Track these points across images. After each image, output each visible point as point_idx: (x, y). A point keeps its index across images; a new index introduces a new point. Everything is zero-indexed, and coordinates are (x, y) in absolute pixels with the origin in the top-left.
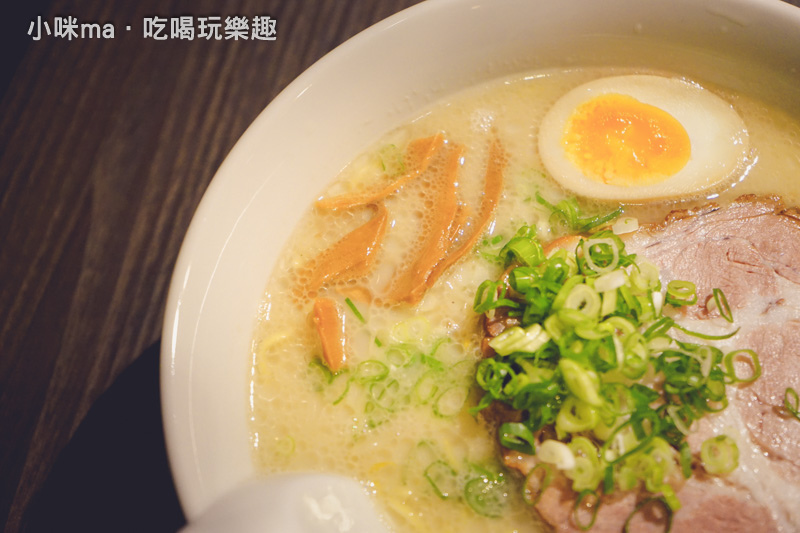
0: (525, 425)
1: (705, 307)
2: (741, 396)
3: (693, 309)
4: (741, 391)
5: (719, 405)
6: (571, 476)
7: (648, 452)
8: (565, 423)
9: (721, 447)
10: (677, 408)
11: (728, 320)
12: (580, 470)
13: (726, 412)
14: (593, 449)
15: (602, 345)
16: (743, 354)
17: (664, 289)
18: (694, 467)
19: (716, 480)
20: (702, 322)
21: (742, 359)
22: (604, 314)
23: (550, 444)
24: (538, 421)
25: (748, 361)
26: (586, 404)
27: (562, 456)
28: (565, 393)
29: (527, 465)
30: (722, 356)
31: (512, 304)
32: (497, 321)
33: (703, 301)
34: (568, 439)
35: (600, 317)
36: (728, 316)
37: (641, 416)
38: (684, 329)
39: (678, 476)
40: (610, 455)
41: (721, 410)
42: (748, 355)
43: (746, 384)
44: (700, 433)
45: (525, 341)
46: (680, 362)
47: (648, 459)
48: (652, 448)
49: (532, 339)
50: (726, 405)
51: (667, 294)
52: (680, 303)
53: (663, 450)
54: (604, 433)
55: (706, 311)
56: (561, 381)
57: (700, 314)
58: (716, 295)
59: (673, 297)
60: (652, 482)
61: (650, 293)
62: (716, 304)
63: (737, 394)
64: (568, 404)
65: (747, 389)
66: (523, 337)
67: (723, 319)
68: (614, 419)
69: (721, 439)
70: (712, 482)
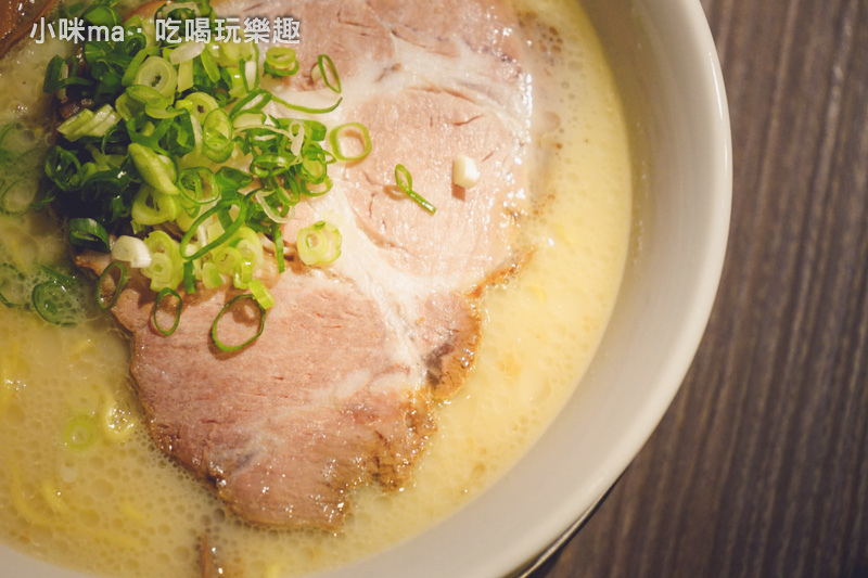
0: (96, 220)
1: (310, 77)
2: (348, 176)
3: (297, 78)
4: (348, 170)
5: (322, 187)
6: (148, 275)
7: (234, 245)
8: (141, 215)
9: (320, 235)
10: (267, 194)
11: (334, 90)
12: (159, 268)
13: (330, 196)
14: (173, 243)
15: (176, 125)
16: (352, 128)
17: (263, 58)
18: (290, 258)
19: (318, 273)
20: (306, 93)
21: (350, 134)
22: (180, 90)
23: (125, 239)
24: (109, 214)
25: (358, 136)
26: (162, 194)
27: (138, 253)
28: (138, 181)
29: (101, 265)
30: (325, 131)
31: (83, 82)
32: (69, 102)
33: (309, 69)
34: (144, 234)
35: (176, 94)
36: (336, 87)
37: (227, 203)
38: (284, 103)
39: (272, 269)
40: (190, 249)
41: (324, 193)
42: (358, 130)
43: (353, 163)
44: (298, 220)
45: (92, 124)
46: (274, 140)
47: (235, 253)
48: (240, 239)
49: (101, 121)
50: (329, 187)
51: (266, 64)
52: (278, 73)
53: (253, 241)
54: (186, 224)
55: (311, 82)
56: (132, 167)
57: (305, 85)
58: (320, 62)
59: (274, 67)
60: (240, 277)
61: (242, 63)
62: (320, 73)
63: (344, 174)
64: (143, 194)
65: (355, 168)
66: (90, 119)
67: (328, 89)
68: (197, 209)
69: (320, 226)
70: (311, 275)
